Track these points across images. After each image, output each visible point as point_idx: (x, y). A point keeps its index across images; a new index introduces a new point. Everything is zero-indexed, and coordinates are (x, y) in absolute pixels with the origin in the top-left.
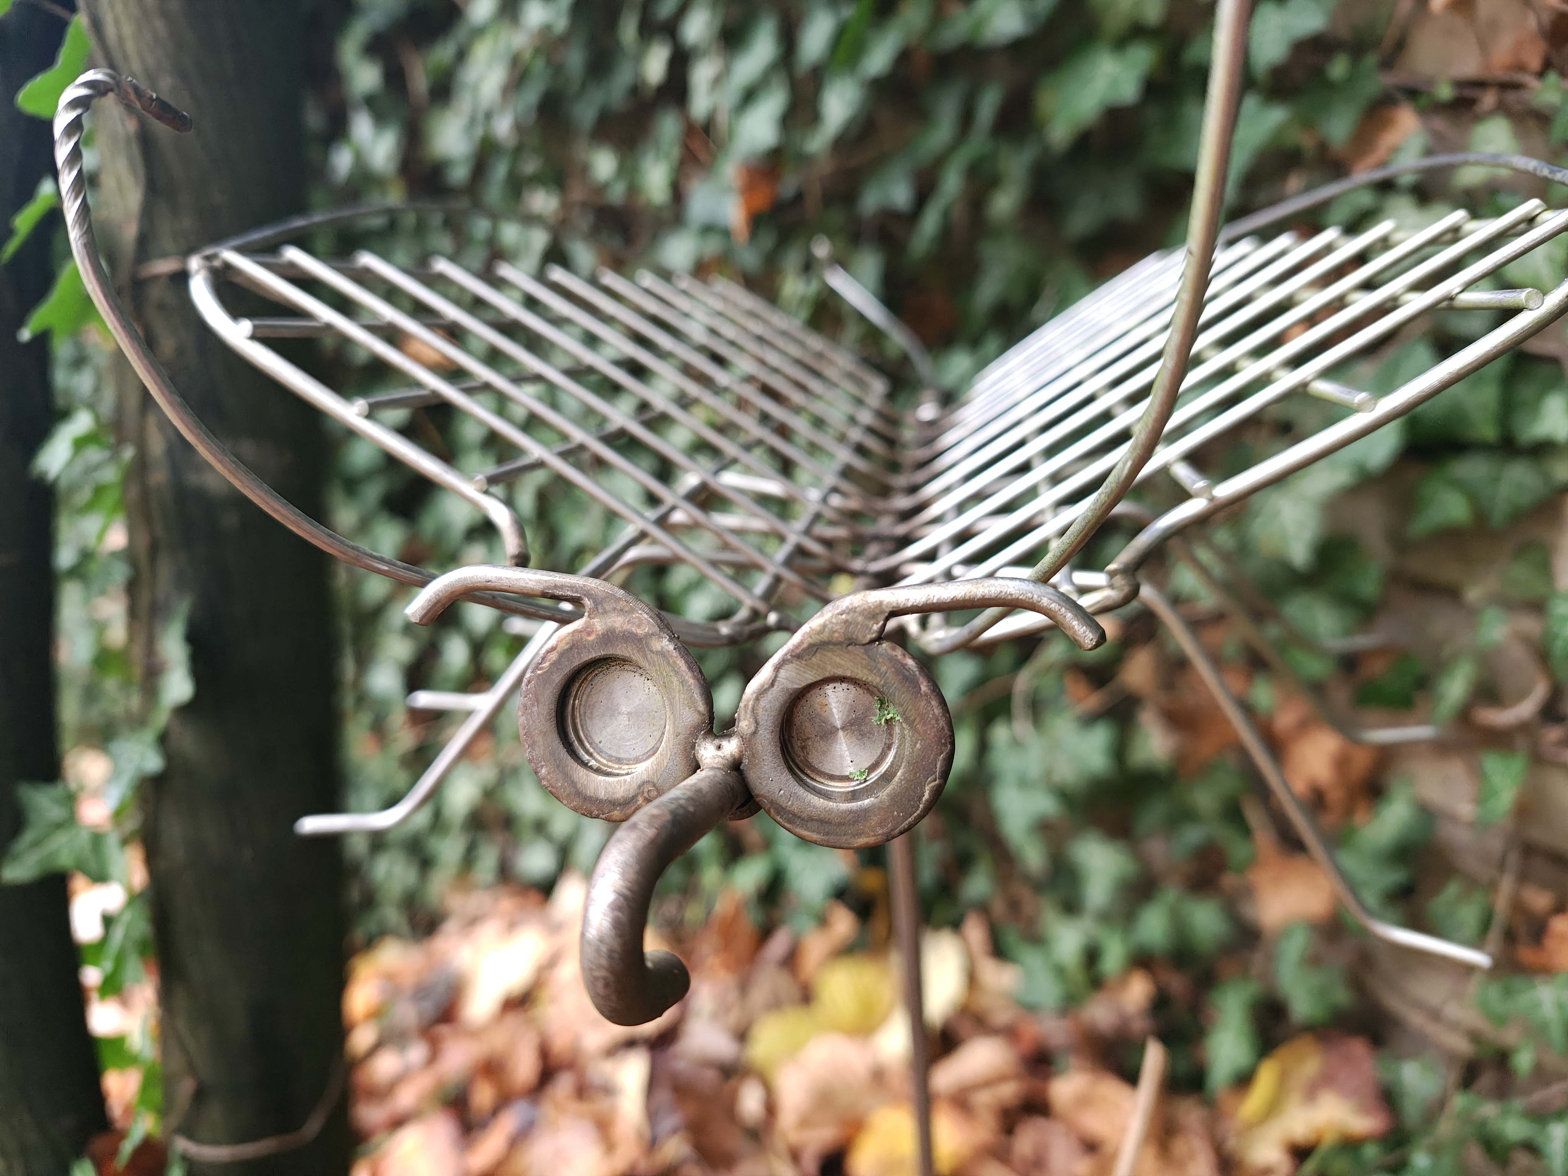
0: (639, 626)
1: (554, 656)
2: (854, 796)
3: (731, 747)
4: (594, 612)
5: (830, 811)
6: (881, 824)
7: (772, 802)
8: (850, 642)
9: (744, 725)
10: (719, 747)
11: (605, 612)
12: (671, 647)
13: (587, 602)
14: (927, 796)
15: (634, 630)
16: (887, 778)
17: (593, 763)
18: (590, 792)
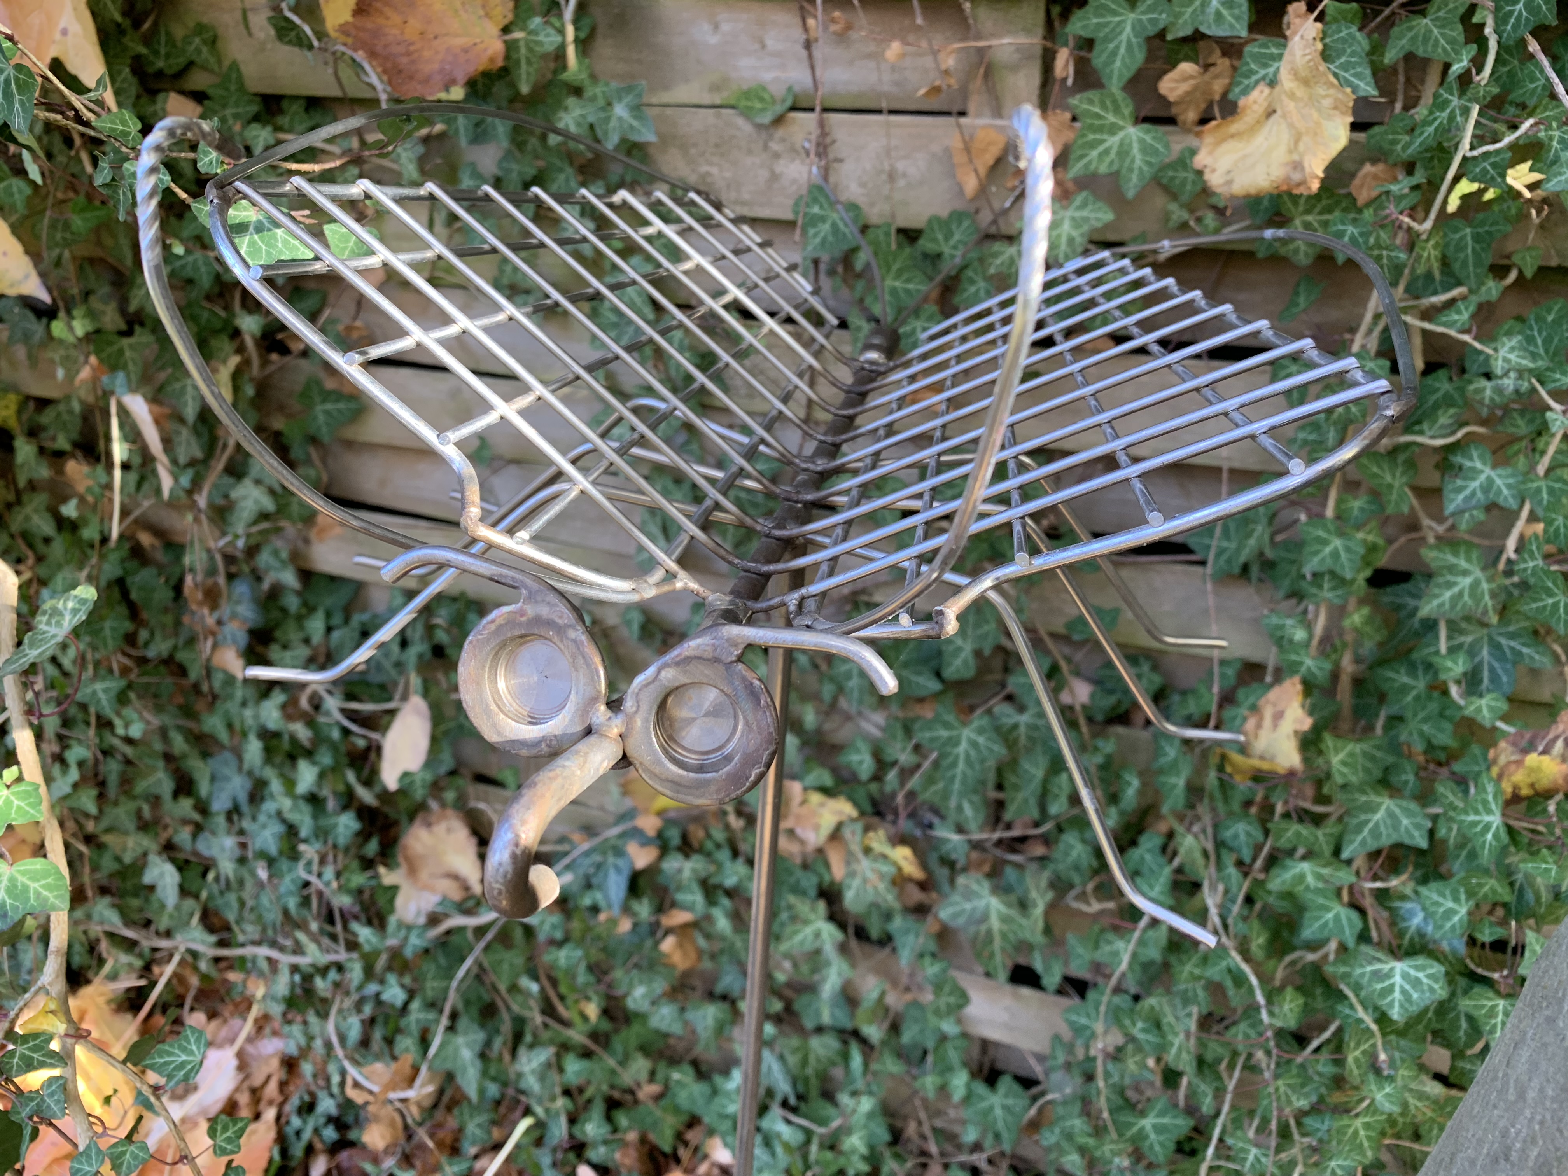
0: (560, 618)
1: (493, 627)
3: (617, 720)
4: (528, 600)
6: (718, 791)
8: (717, 660)
9: (629, 704)
10: (609, 718)
11: (536, 602)
12: (585, 638)
13: (523, 591)
14: (752, 778)
15: (556, 619)
16: (728, 759)
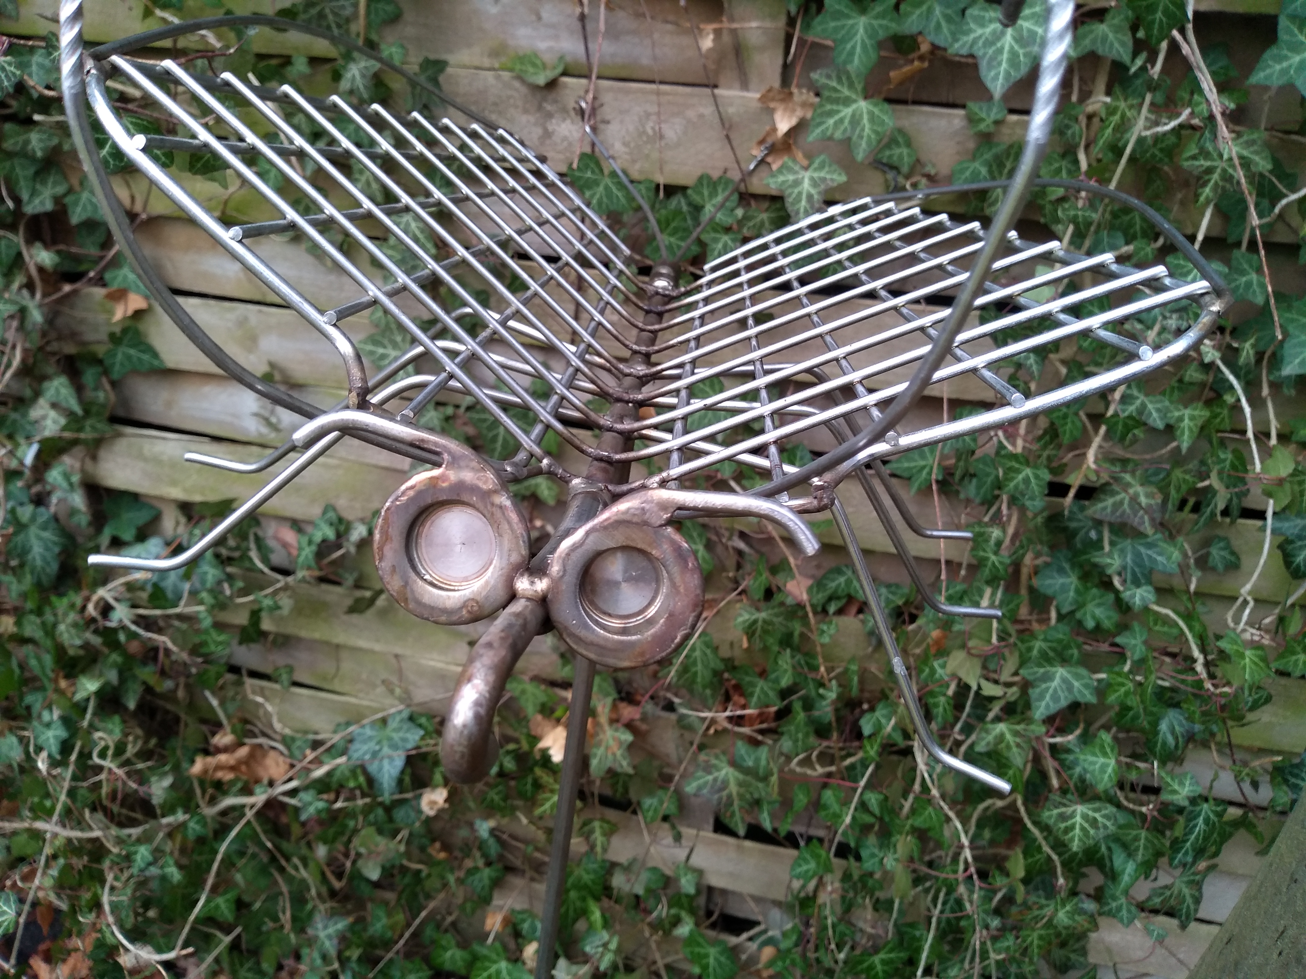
0: (485, 482)
2: (624, 631)
3: (541, 585)
4: (451, 465)
5: (607, 639)
7: (566, 628)
9: (555, 569)
10: (532, 583)
11: (460, 467)
12: (508, 503)
13: (446, 456)
14: (678, 640)
15: (481, 484)
17: (427, 577)
18: (426, 600)
